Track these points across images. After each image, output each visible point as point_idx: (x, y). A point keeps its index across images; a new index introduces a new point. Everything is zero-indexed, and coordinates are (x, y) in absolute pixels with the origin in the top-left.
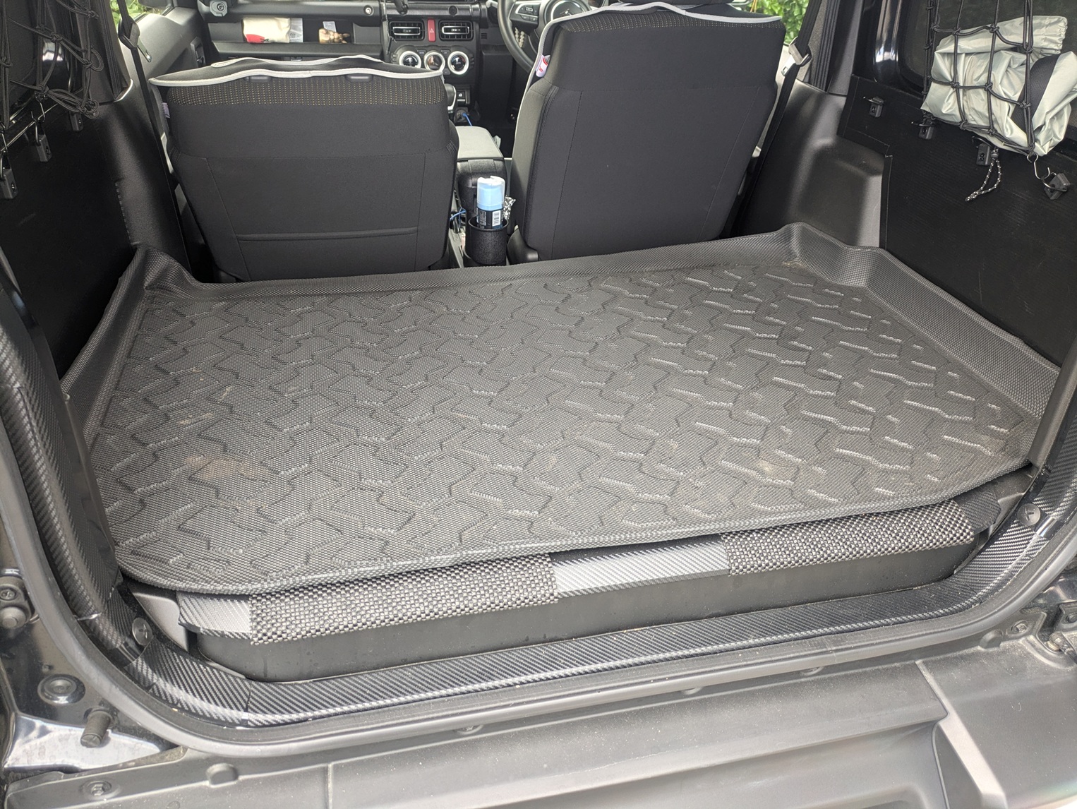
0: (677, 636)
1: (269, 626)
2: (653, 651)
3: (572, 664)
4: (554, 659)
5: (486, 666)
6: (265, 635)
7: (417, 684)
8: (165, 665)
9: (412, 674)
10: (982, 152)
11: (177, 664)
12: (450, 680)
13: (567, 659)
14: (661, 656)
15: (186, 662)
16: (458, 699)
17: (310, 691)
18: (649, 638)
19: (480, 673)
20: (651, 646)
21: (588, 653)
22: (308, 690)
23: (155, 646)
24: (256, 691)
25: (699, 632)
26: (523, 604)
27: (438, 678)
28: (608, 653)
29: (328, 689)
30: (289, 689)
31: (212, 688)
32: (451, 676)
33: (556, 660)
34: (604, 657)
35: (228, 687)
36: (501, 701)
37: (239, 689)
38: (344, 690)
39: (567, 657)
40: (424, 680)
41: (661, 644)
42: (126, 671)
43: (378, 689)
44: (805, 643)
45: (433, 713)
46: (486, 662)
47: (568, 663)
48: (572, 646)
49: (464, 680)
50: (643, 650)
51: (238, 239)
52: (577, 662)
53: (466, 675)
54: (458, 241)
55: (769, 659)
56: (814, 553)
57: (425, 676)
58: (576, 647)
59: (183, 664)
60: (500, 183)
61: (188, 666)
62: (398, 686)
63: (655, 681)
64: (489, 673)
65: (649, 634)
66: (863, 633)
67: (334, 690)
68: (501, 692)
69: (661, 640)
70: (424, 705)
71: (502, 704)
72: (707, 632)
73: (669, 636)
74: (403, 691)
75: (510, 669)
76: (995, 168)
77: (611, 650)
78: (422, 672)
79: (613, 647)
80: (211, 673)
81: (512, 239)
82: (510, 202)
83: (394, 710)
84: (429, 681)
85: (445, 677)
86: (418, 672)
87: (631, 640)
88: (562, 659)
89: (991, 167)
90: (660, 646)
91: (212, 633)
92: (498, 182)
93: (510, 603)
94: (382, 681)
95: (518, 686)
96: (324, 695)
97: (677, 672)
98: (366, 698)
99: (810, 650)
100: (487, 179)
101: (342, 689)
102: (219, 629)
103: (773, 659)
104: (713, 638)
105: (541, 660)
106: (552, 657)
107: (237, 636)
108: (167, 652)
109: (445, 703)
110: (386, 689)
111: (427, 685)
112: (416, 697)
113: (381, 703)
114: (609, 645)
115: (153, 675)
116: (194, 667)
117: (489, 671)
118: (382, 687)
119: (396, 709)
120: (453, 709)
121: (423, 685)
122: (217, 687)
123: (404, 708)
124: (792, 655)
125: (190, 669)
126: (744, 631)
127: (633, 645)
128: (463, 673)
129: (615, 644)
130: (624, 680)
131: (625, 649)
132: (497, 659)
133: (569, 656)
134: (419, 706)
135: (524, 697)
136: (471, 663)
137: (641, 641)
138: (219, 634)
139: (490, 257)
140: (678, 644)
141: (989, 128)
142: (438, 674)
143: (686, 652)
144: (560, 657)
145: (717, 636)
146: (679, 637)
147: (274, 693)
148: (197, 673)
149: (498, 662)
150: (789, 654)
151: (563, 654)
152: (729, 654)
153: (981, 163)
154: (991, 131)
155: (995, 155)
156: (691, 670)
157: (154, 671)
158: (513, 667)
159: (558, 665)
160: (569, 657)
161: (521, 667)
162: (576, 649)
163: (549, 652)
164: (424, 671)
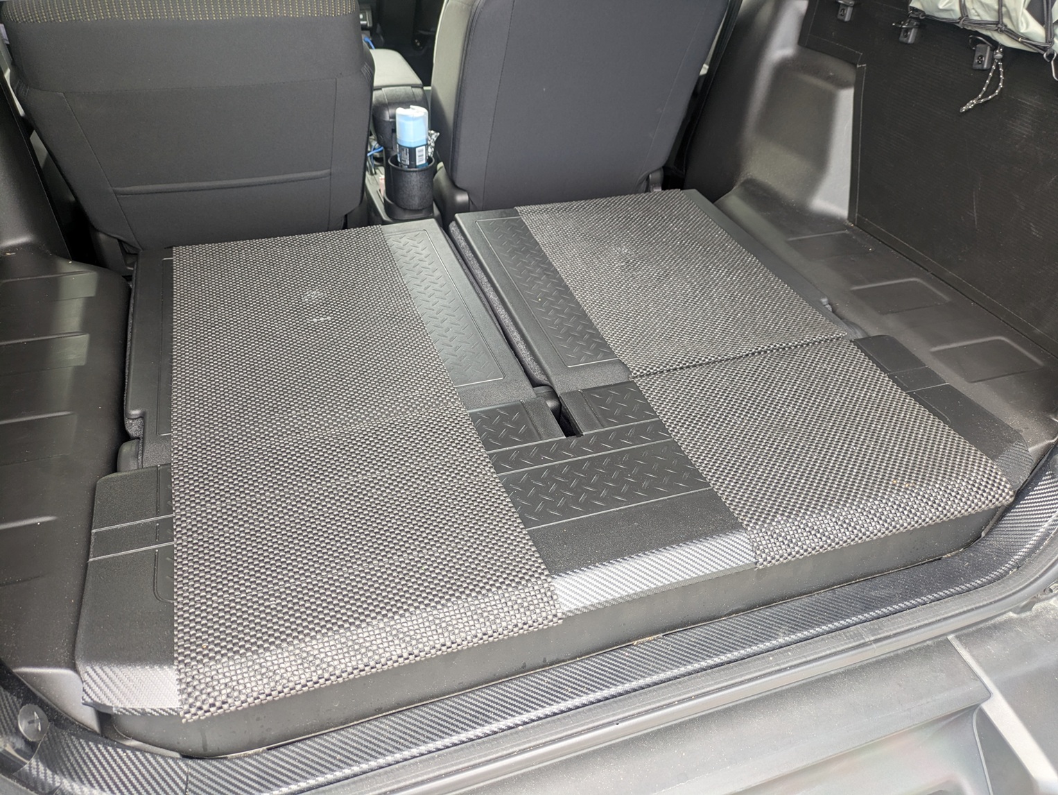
0: (698, 643)
1: (204, 697)
2: (673, 665)
3: (582, 691)
4: (559, 687)
5: (479, 707)
6: (200, 708)
7: (398, 739)
8: (69, 760)
9: (391, 727)
10: (980, 54)
11: (87, 754)
12: (439, 730)
13: (574, 686)
14: (683, 670)
15: (98, 749)
16: (450, 753)
17: (264, 765)
18: (666, 649)
19: (474, 716)
20: (670, 659)
21: (598, 675)
22: (262, 764)
23: (53, 737)
24: (195, 774)
25: (721, 635)
26: (521, 631)
27: (422, 729)
28: (621, 673)
29: (287, 759)
30: (237, 765)
31: (137, 779)
32: (439, 724)
33: (562, 688)
34: (618, 679)
35: (158, 773)
36: (503, 750)
37: (172, 774)
38: (308, 759)
39: (574, 683)
40: (406, 733)
41: (681, 654)
42: (16, 778)
43: (350, 752)
44: (840, 635)
45: (423, 774)
46: (479, 702)
47: (577, 692)
48: (578, 669)
49: (455, 728)
50: (661, 665)
51: (116, 193)
52: (587, 688)
53: (457, 720)
54: (377, 184)
55: (804, 660)
56: (848, 533)
57: (407, 728)
58: (583, 669)
59: (94, 754)
60: (422, 114)
61: (102, 754)
62: (375, 745)
63: (680, 702)
64: (484, 715)
65: (665, 644)
66: (900, 617)
67: (294, 759)
68: (501, 737)
69: (680, 649)
70: (409, 765)
71: (505, 752)
72: (729, 634)
73: (688, 644)
74: (382, 751)
75: (509, 706)
76: (997, 72)
77: (624, 669)
78: (403, 723)
79: (625, 665)
80: (133, 758)
81: (437, 180)
82: (433, 137)
83: (373, 777)
84: (412, 733)
85: (431, 726)
86: (397, 723)
87: (645, 654)
88: (569, 686)
89: (992, 71)
90: (680, 658)
91: (130, 712)
92: (420, 113)
93: (505, 632)
94: (354, 741)
95: (520, 728)
96: (283, 767)
97: (703, 688)
98: (336, 765)
99: (846, 644)
100: (407, 110)
101: (305, 757)
102: (138, 706)
103: (809, 659)
104: (739, 641)
105: (544, 691)
106: (556, 686)
107: (163, 713)
108: (72, 740)
109: (436, 760)
110: (361, 751)
111: (410, 739)
112: (398, 756)
113: (356, 769)
114: (621, 663)
115: (53, 778)
116: (110, 753)
117: (484, 712)
118: (356, 748)
119: (375, 775)
120: (446, 767)
121: (406, 740)
122: (143, 776)
123: (386, 773)
124: (828, 652)
125: (105, 758)
126: (771, 628)
127: (648, 660)
128: (452, 718)
129: (628, 661)
130: (645, 705)
131: (640, 666)
132: (492, 696)
133: (576, 681)
134: (403, 767)
135: (530, 741)
136: (461, 705)
137: (657, 654)
138: (139, 712)
139: (416, 202)
140: (699, 653)
141: (997, 23)
142: (423, 723)
143: (710, 662)
144: (566, 685)
145: (742, 639)
146: (700, 644)
147: (219, 773)
148: (115, 761)
149: (492, 699)
150: (824, 651)
151: (569, 681)
152: (758, 659)
153: (979, 67)
154: (999, 26)
155: (999, 55)
156: (719, 683)
157: (54, 772)
158: (512, 704)
159: (565, 695)
160: (576, 684)
161: (522, 703)
162: (583, 672)
163: (552, 679)
164: (405, 721)
